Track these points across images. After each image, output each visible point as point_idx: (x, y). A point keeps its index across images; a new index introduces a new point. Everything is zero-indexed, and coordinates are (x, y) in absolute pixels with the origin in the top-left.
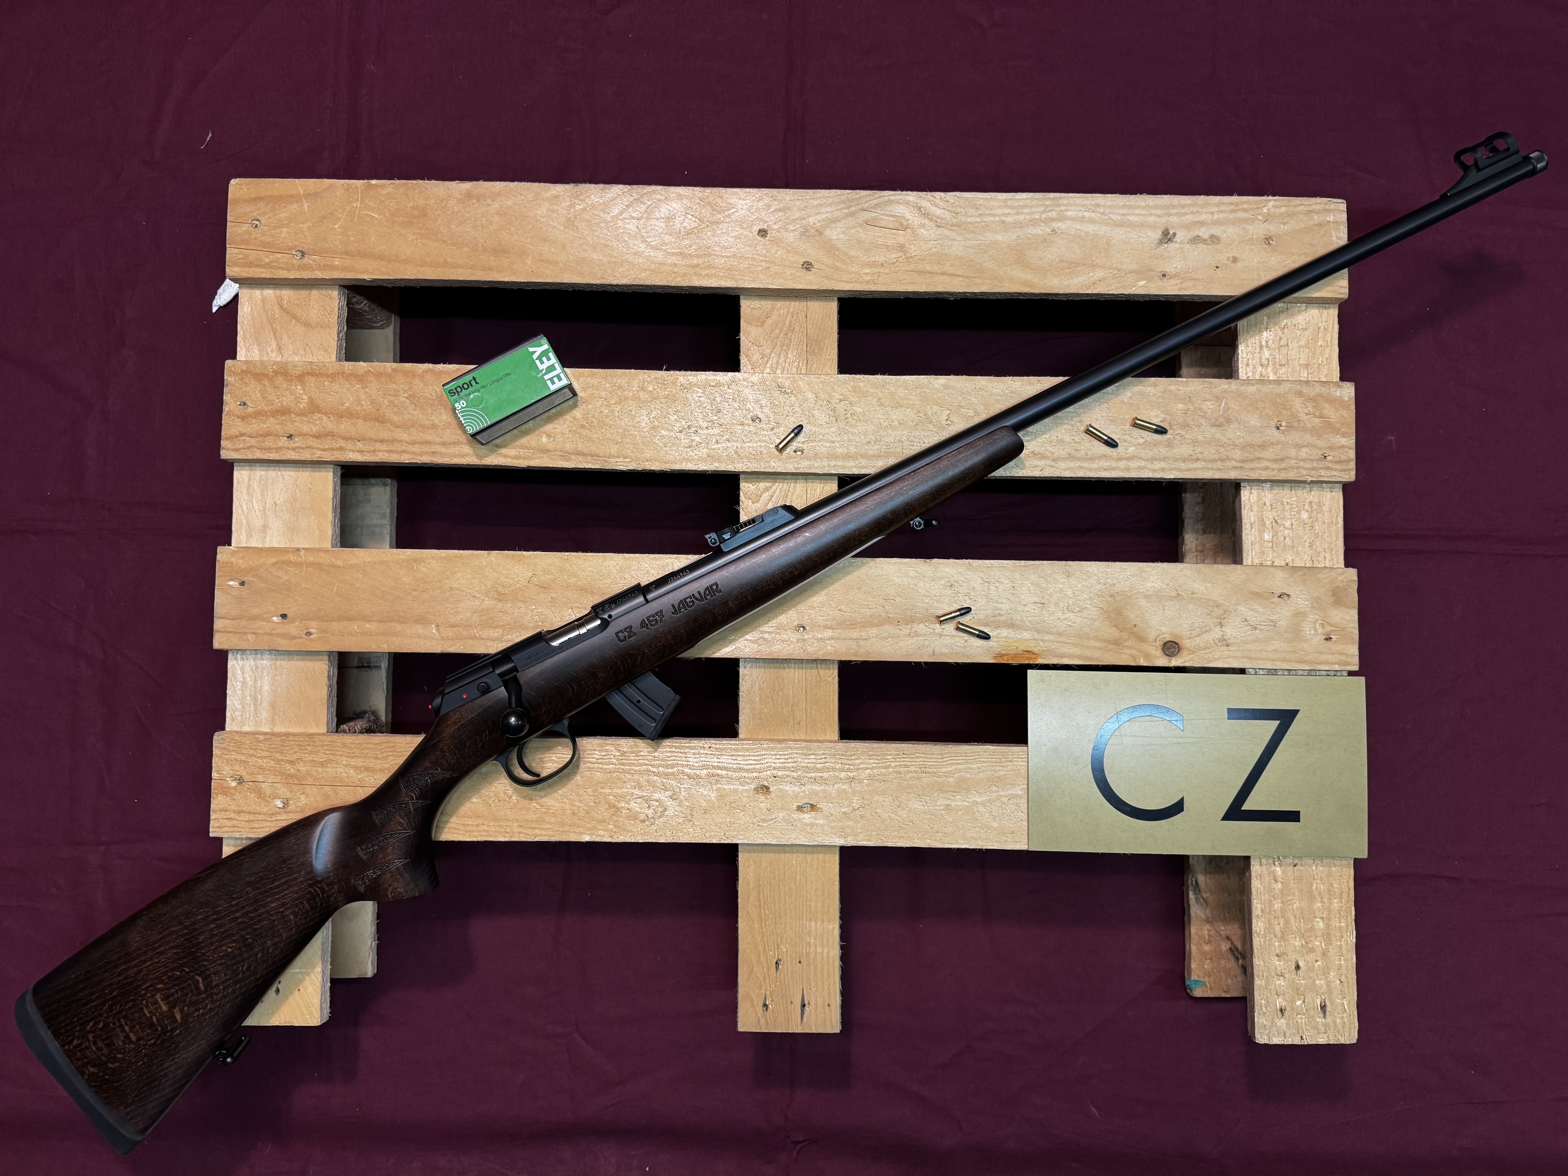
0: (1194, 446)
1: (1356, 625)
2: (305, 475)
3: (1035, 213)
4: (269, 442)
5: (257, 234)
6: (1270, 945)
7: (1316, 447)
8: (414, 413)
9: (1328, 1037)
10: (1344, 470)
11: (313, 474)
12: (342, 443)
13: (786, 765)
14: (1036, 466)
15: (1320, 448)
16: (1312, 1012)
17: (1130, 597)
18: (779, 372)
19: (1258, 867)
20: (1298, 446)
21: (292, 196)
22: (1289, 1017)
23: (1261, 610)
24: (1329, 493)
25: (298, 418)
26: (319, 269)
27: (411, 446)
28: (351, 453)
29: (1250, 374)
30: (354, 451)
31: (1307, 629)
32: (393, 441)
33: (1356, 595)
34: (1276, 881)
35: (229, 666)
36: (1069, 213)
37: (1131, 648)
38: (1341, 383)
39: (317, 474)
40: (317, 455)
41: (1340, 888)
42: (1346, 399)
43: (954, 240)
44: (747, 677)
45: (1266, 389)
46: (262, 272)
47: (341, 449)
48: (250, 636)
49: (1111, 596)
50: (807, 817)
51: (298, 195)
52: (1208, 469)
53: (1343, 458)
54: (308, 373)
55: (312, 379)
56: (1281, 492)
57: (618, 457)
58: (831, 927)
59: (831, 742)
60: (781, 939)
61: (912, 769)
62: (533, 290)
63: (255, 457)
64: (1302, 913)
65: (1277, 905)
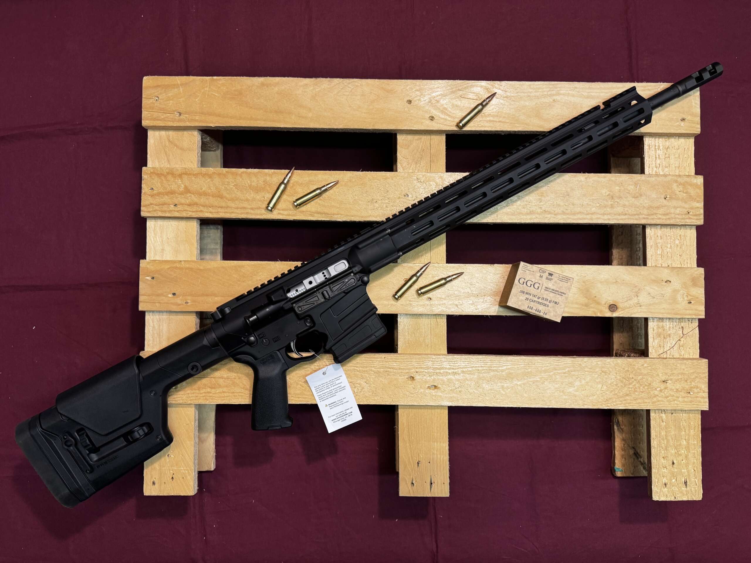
0: (624, 207)
1: (704, 296)
2: (183, 224)
3: (545, 91)
4: (165, 208)
5: (157, 104)
6: (659, 453)
7: (684, 208)
8: (238, 193)
9: (688, 497)
10: (697, 219)
11: (186, 223)
12: (202, 208)
13: (422, 366)
14: (546, 218)
15: (686, 209)
16: (680, 485)
17: (593, 283)
18: (416, 171)
19: (654, 414)
20: (675, 208)
21: (174, 85)
22: (669, 488)
23: (656, 289)
24: (689, 230)
25: (179, 196)
26: (189, 121)
27: (236, 210)
28: (206, 213)
29: (650, 172)
30: (207, 212)
31: (679, 298)
32: (227, 207)
33: (704, 281)
34: (663, 421)
35: (146, 319)
36: (562, 92)
37: (594, 308)
38: (696, 176)
39: (189, 223)
40: (190, 214)
41: (694, 425)
42: (699, 184)
43: (505, 105)
44: (401, 323)
45: (660, 179)
46: (160, 123)
47: (201, 211)
48: (157, 304)
49: (584, 282)
50: (433, 392)
51: (178, 84)
52: (630, 219)
53: (698, 213)
54: (184, 174)
55: (186, 176)
56: (666, 230)
57: (338, 214)
58: (444, 445)
59: (445, 355)
60: (420, 451)
61: (485, 368)
62: (294, 131)
63: (158, 215)
64: (675, 437)
65: (663, 433)
